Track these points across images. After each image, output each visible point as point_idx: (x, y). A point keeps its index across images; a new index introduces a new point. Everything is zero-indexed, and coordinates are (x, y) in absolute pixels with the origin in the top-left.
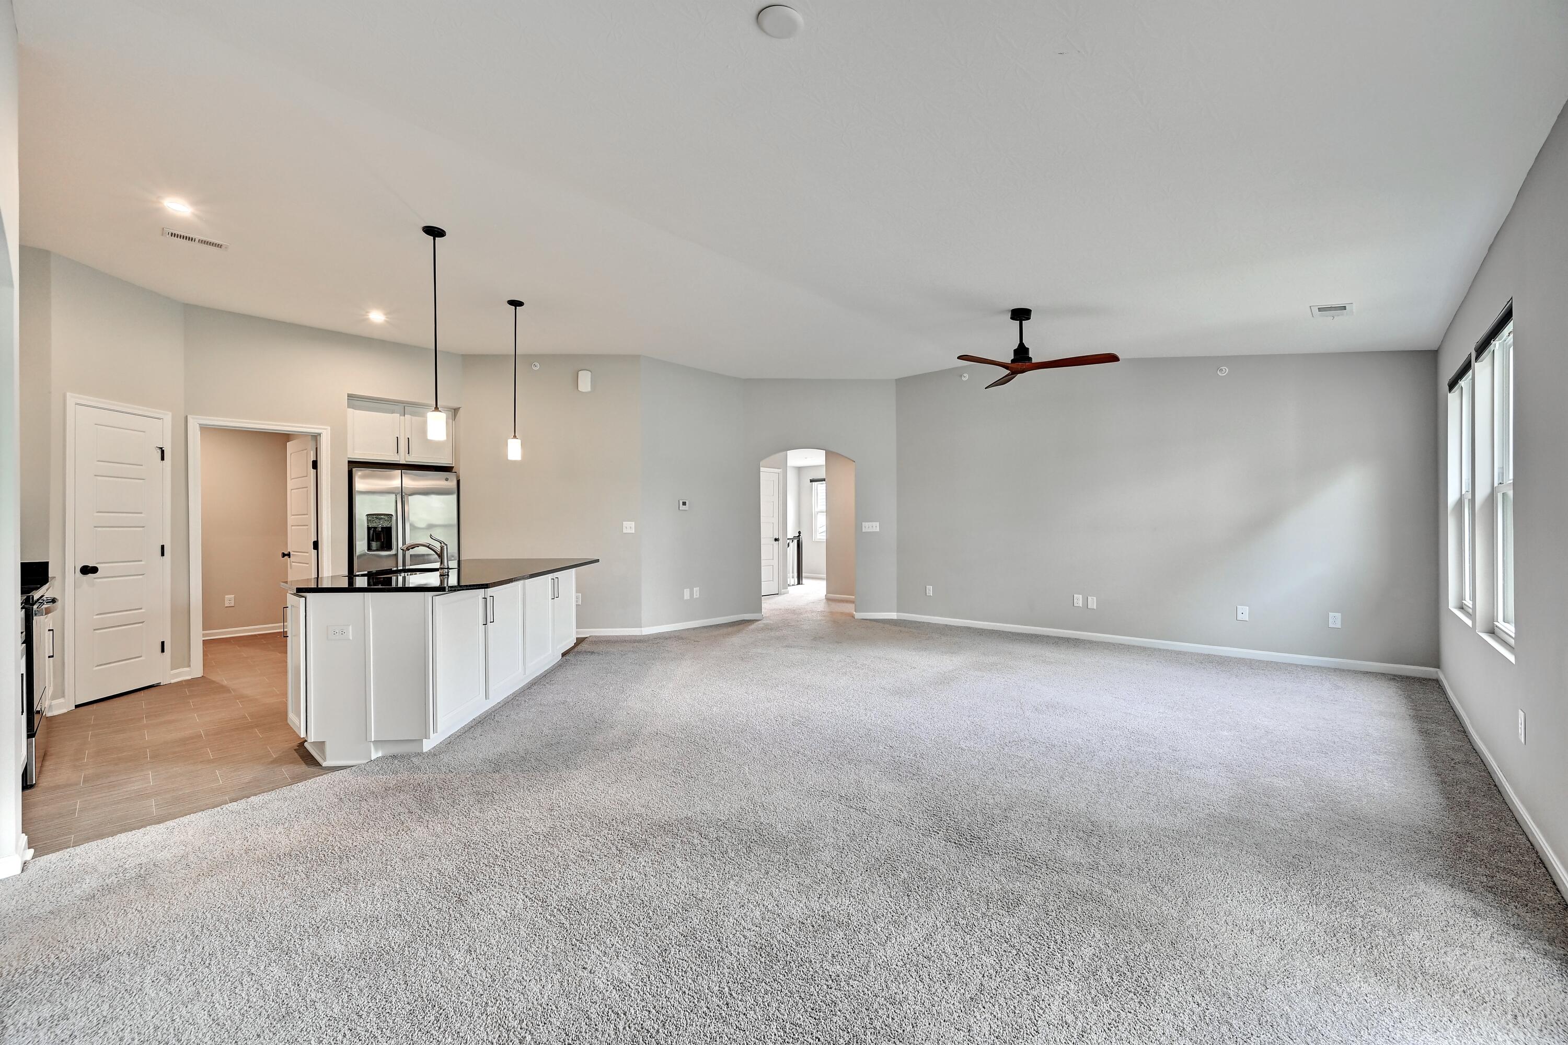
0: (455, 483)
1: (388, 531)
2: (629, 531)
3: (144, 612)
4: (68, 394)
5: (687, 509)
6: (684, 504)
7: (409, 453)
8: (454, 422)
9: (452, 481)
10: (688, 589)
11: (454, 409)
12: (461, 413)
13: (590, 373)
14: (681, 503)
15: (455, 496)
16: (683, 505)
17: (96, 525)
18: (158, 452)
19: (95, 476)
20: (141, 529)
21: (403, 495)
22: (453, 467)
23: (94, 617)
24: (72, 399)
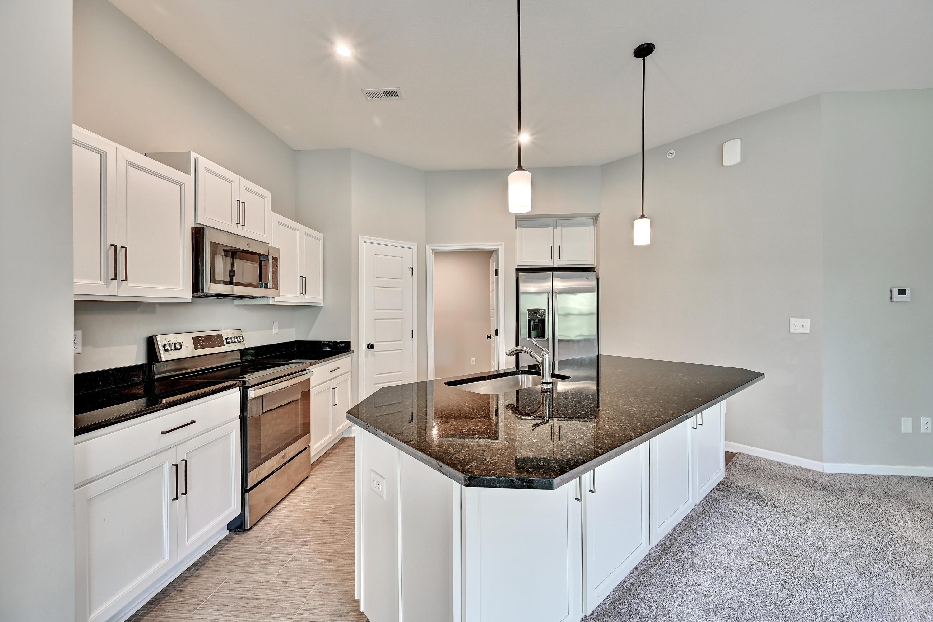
0: (595, 283)
1: (542, 322)
2: (799, 330)
3: (402, 374)
4: (360, 236)
5: (908, 300)
6: (902, 292)
7: (560, 259)
8: (595, 228)
9: (592, 281)
10: (910, 419)
11: (596, 217)
12: (601, 218)
13: (740, 140)
14: (895, 291)
15: (595, 294)
16: (899, 294)
17: (375, 318)
18: (410, 270)
19: (375, 287)
20: (400, 320)
21: (553, 294)
22: (595, 267)
23: (375, 376)
24: (362, 239)
